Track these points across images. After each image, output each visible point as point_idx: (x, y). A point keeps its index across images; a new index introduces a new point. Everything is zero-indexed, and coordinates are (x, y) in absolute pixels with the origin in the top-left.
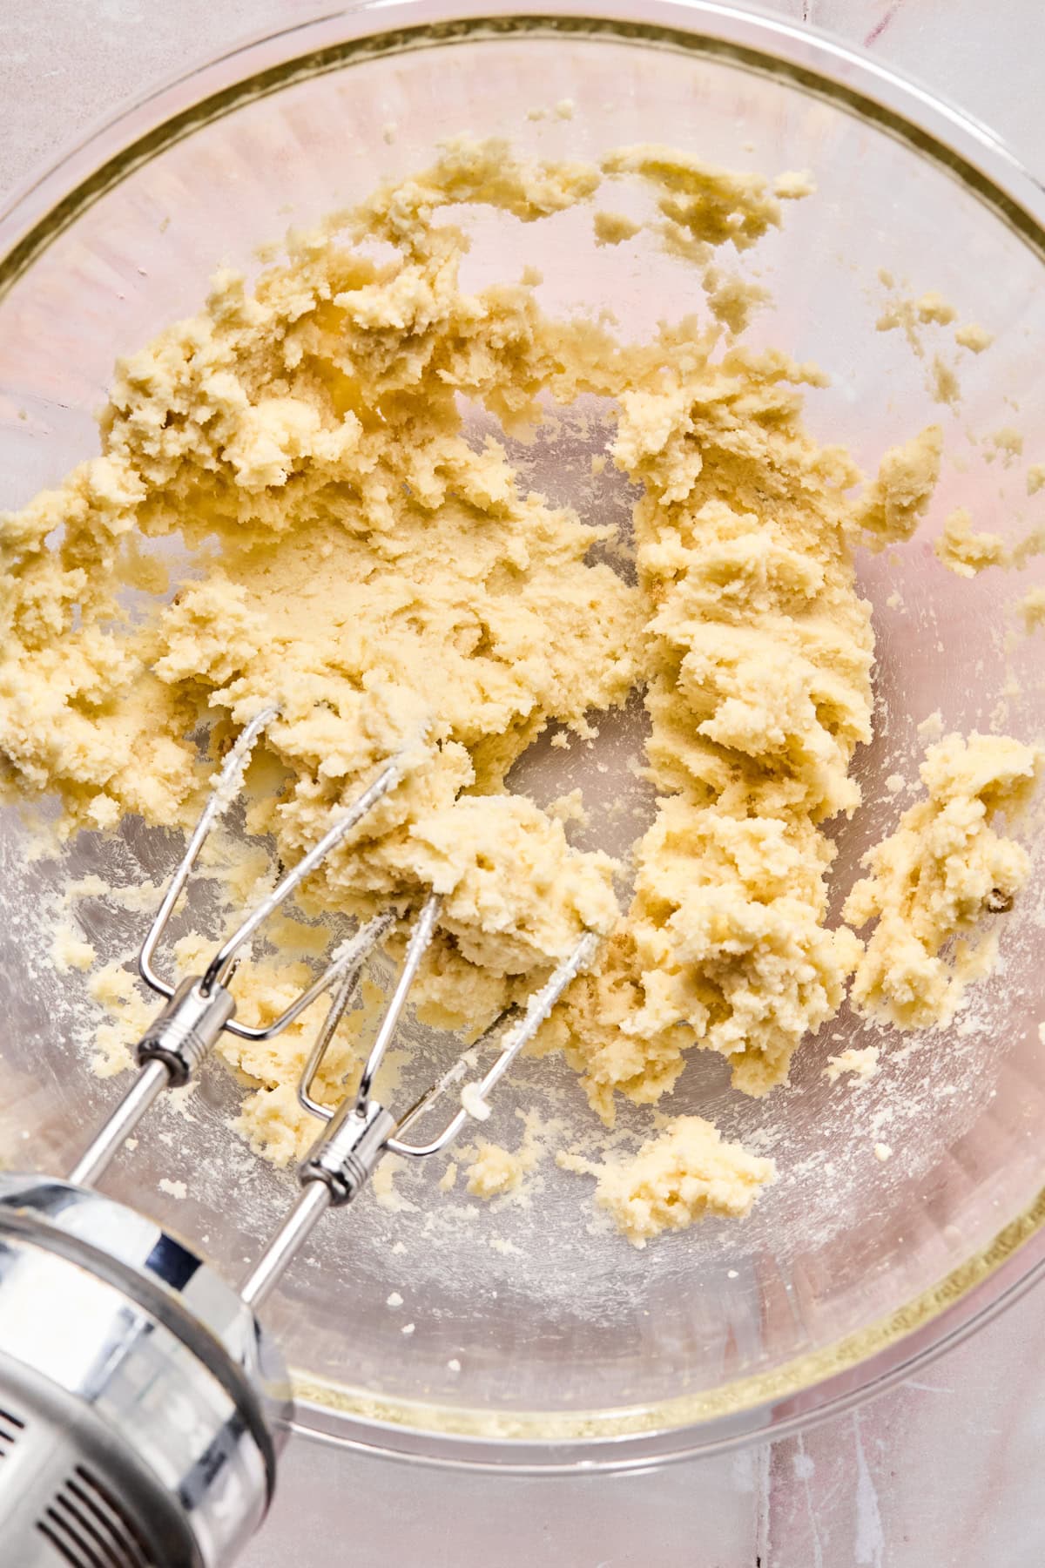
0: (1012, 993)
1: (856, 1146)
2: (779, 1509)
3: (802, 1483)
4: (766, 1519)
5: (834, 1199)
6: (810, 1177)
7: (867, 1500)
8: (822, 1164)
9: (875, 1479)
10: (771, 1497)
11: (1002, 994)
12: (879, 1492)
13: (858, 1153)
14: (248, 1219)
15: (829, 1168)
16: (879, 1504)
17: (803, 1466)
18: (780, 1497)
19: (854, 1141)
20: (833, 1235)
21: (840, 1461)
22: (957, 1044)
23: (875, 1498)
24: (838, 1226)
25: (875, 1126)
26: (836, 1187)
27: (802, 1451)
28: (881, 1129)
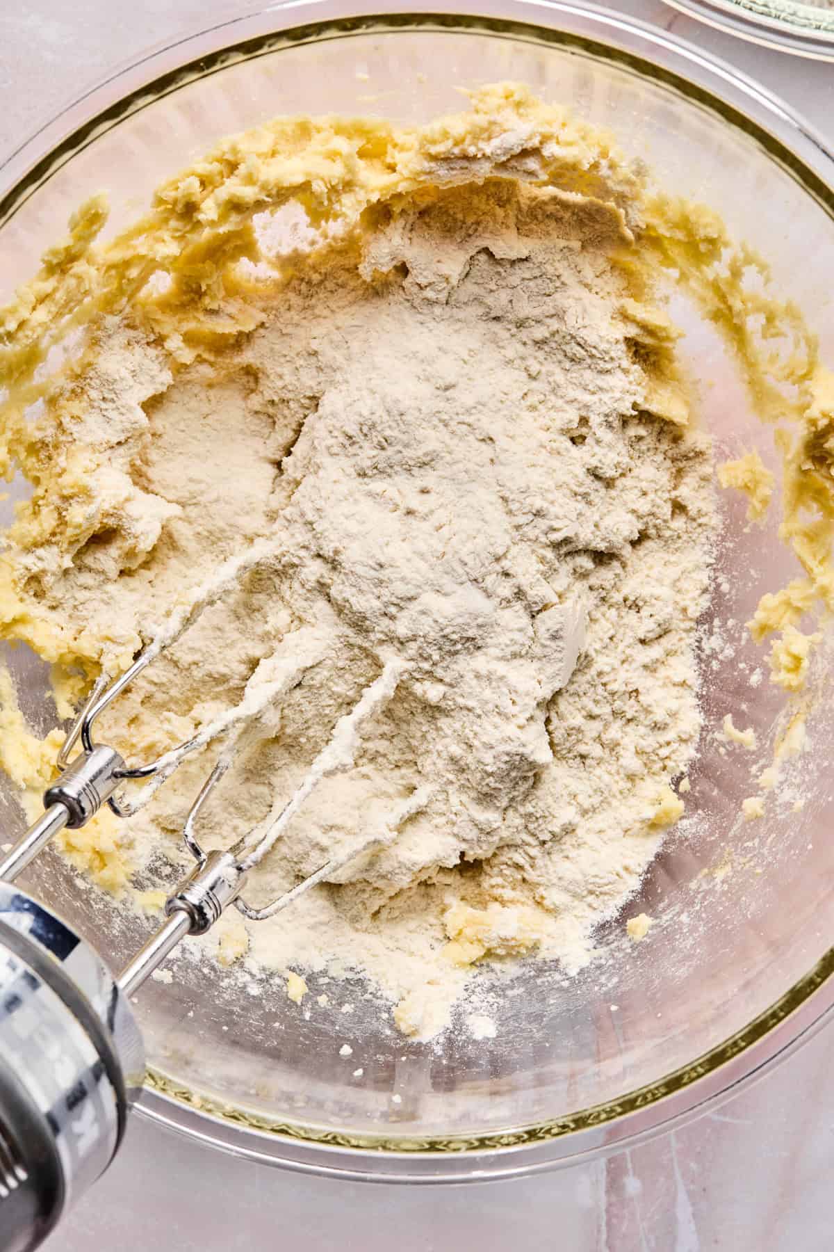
0: (818, 765)
1: (704, 898)
2: (614, 1221)
3: (632, 1199)
4: (604, 1228)
5: (690, 941)
6: (670, 925)
7: (684, 1211)
8: (679, 914)
9: (690, 1194)
10: (607, 1211)
11: (811, 766)
12: (693, 1205)
13: (706, 903)
14: (224, 995)
15: (684, 918)
16: (694, 1215)
17: (632, 1185)
18: (614, 1210)
19: (702, 894)
20: (691, 969)
21: (662, 1179)
22: (778, 810)
23: (690, 1209)
24: (694, 962)
25: (718, 880)
26: (691, 932)
27: (631, 1172)
28: (723, 882)
